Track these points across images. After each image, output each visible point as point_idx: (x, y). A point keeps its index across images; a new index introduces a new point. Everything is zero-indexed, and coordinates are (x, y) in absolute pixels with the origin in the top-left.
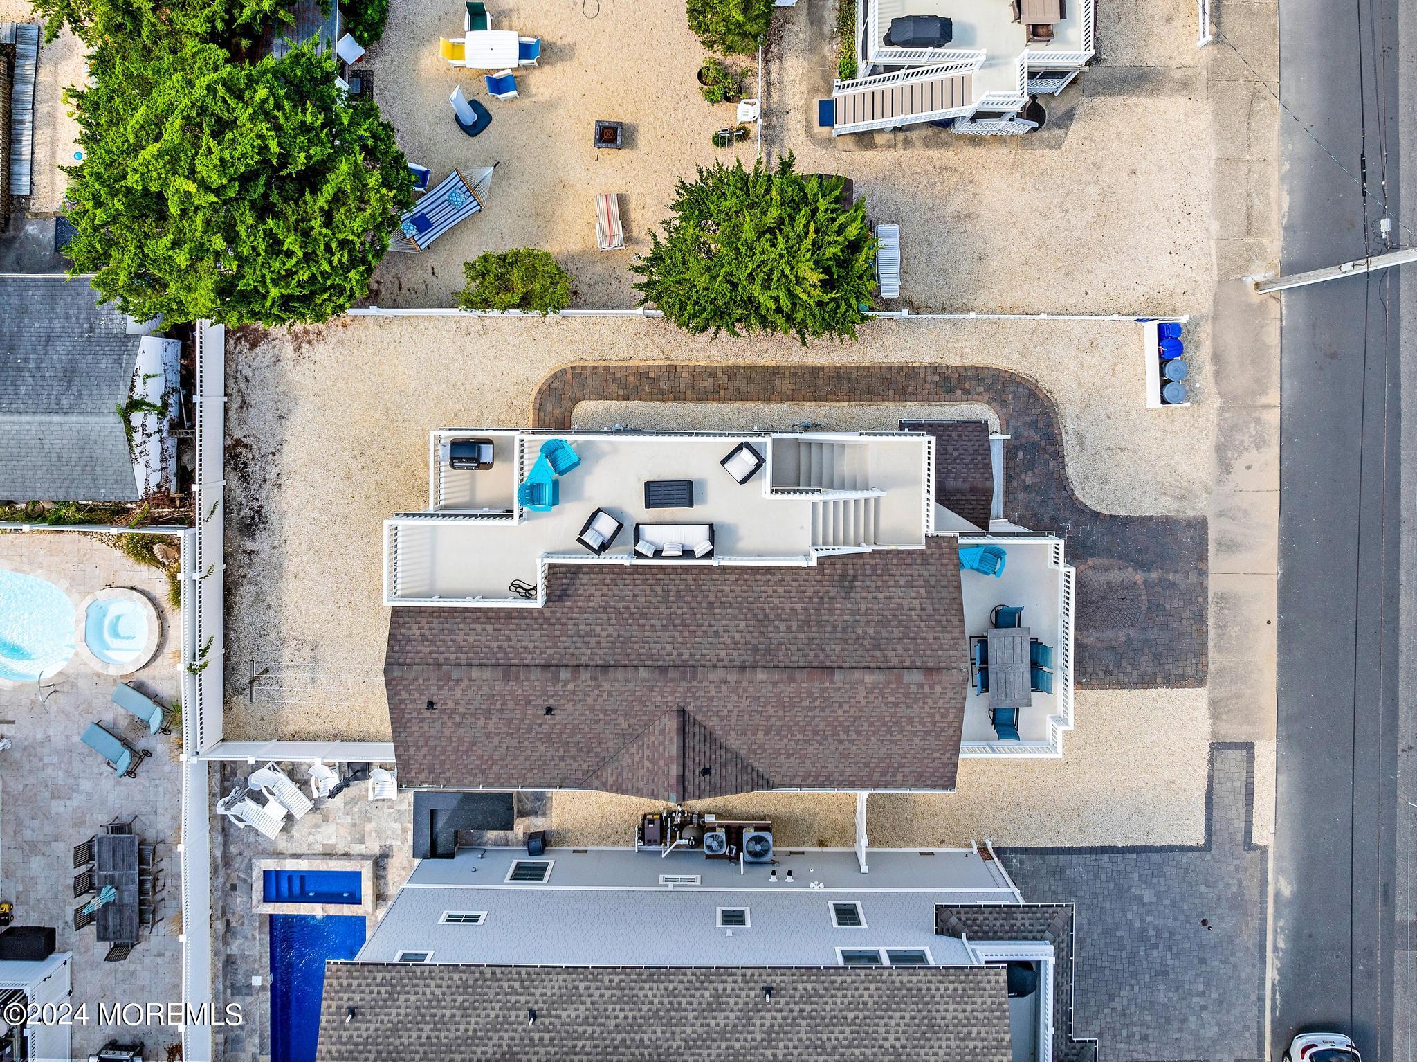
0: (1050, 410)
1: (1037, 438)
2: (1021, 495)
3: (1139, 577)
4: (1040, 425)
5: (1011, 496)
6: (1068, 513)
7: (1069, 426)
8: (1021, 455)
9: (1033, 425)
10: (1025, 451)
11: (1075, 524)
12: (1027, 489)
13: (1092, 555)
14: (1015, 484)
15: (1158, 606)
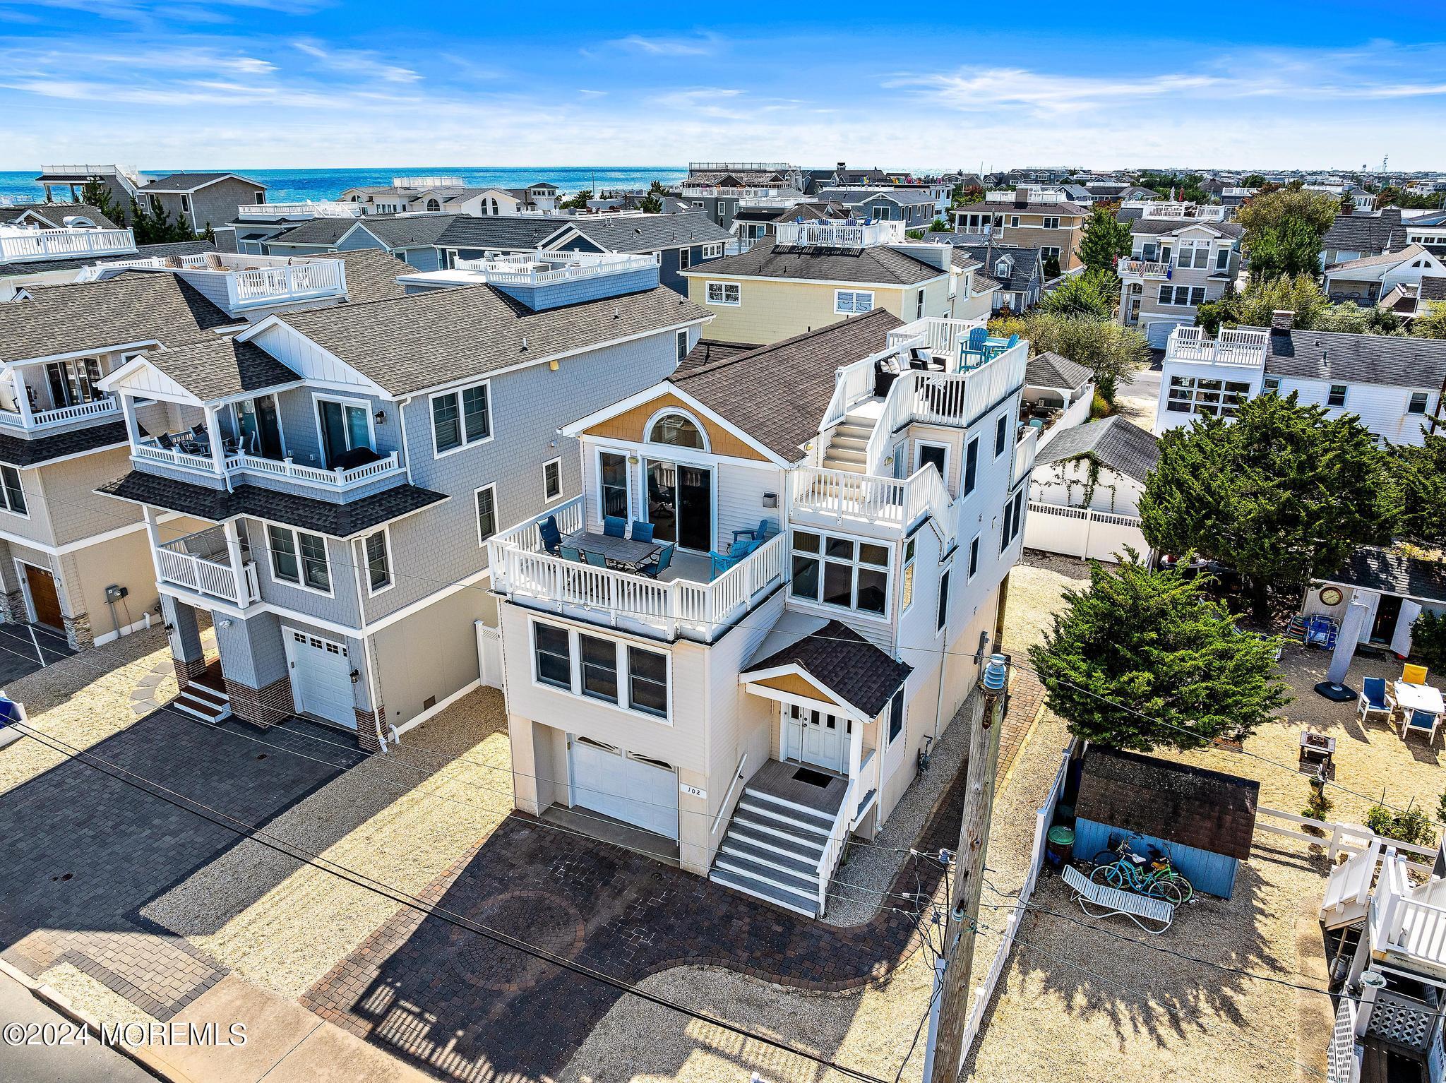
0: (823, 983)
1: (791, 954)
2: (724, 909)
3: (512, 989)
4: (807, 964)
5: (730, 899)
6: (664, 946)
7: (786, 1000)
8: (779, 929)
9: (812, 957)
10: (781, 934)
11: (644, 948)
12: (728, 918)
13: (587, 950)
14: (742, 908)
15: (455, 993)
